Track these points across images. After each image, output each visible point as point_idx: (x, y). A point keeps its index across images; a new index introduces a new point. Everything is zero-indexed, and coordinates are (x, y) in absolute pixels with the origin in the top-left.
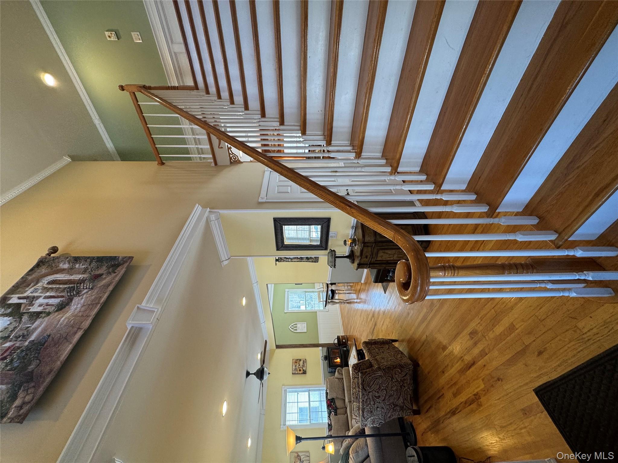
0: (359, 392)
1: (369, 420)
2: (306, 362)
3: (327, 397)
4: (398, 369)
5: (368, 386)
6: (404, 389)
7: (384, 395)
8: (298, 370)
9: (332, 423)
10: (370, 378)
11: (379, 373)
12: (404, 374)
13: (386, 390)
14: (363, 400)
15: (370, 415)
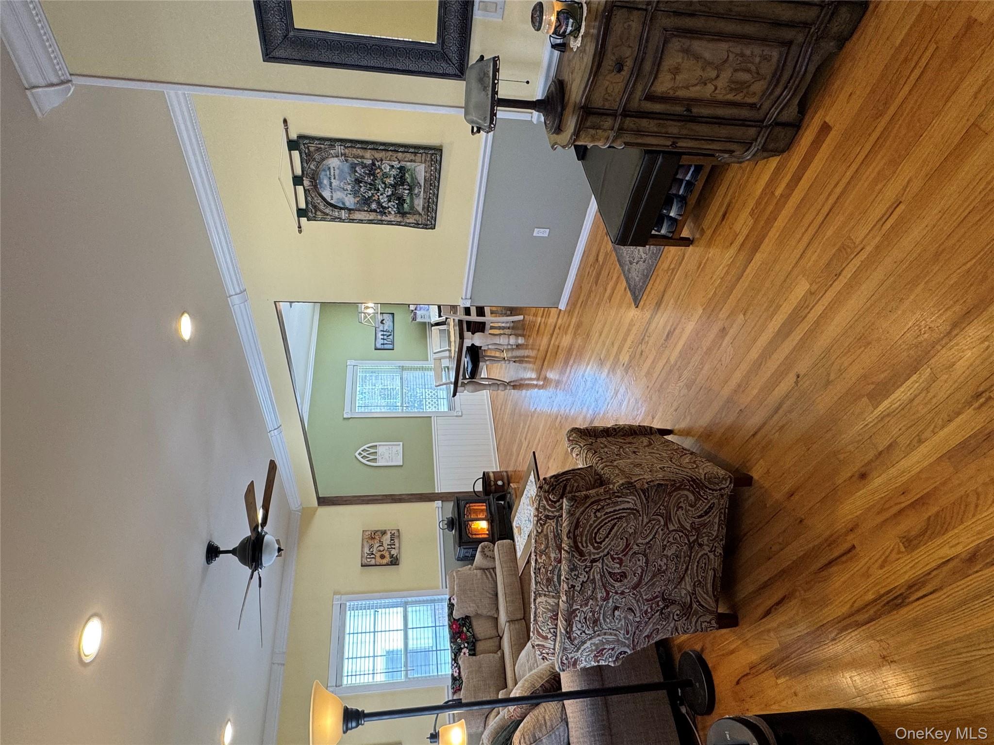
0: (560, 562)
1: (586, 646)
2: (399, 536)
3: (450, 614)
4: (686, 492)
5: (593, 540)
6: (700, 555)
7: (639, 571)
8: (378, 555)
9: (462, 674)
10: (599, 514)
11: (630, 501)
12: (703, 506)
13: (645, 555)
14: (573, 586)
15: (590, 632)
